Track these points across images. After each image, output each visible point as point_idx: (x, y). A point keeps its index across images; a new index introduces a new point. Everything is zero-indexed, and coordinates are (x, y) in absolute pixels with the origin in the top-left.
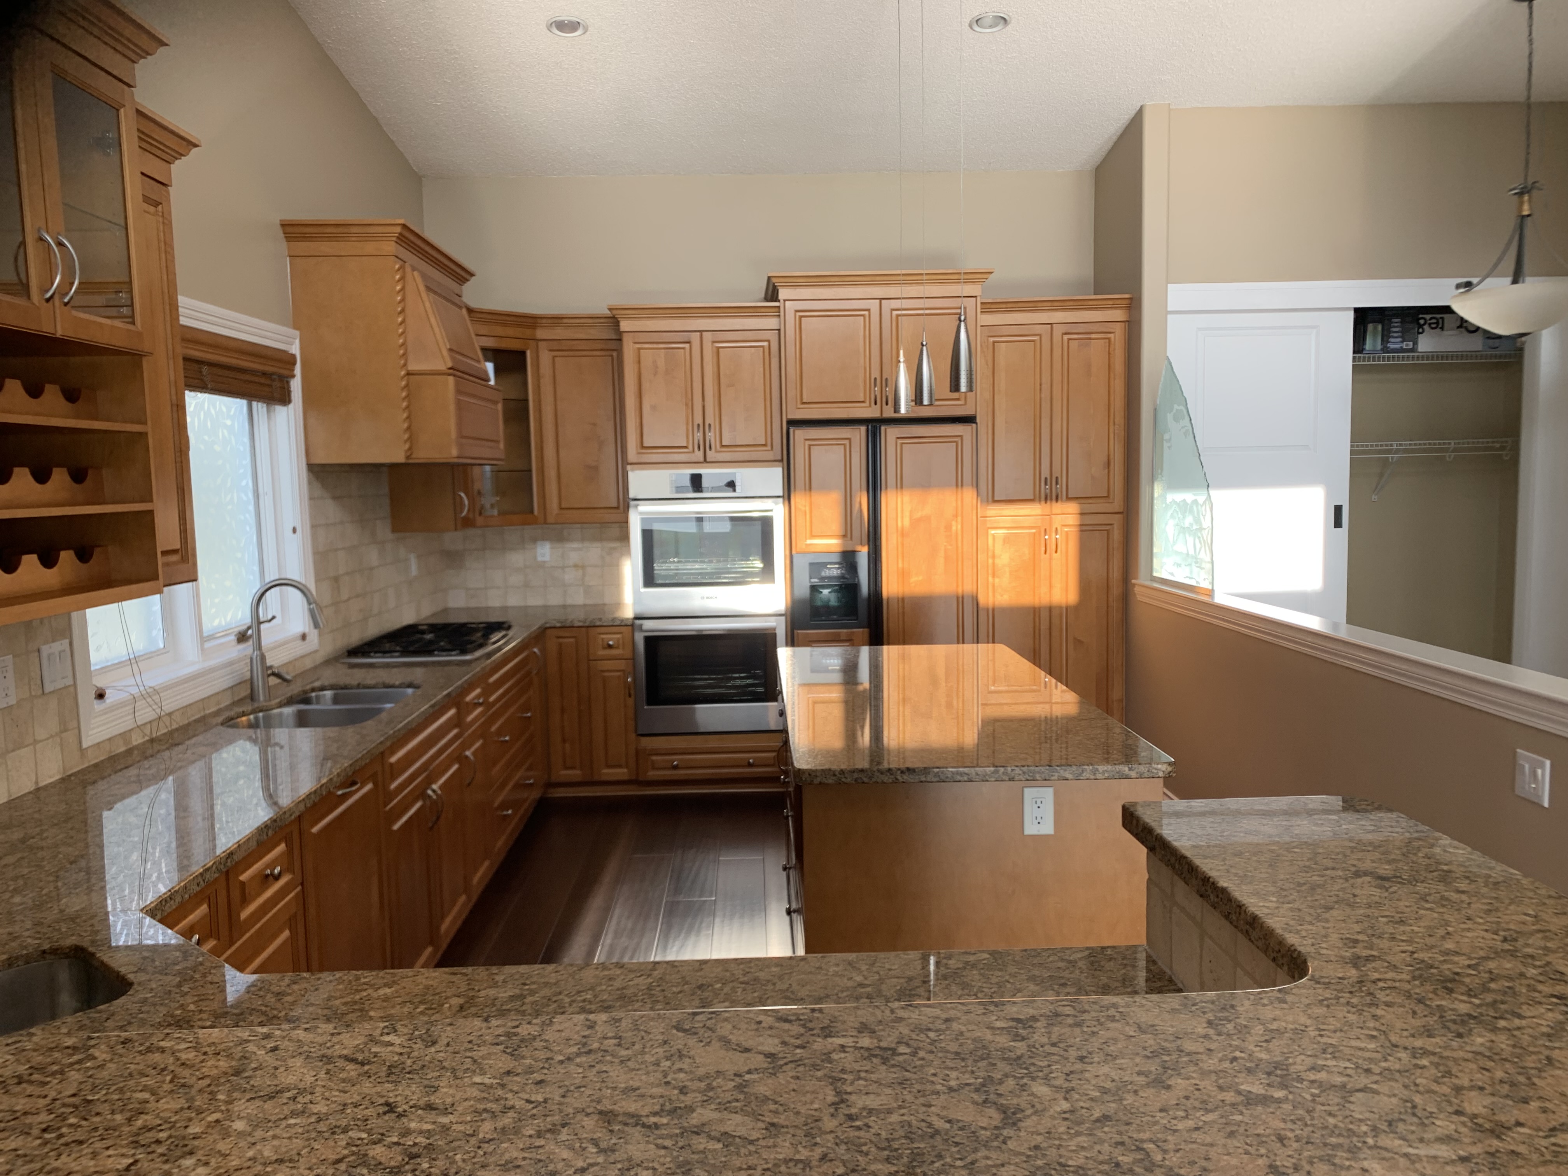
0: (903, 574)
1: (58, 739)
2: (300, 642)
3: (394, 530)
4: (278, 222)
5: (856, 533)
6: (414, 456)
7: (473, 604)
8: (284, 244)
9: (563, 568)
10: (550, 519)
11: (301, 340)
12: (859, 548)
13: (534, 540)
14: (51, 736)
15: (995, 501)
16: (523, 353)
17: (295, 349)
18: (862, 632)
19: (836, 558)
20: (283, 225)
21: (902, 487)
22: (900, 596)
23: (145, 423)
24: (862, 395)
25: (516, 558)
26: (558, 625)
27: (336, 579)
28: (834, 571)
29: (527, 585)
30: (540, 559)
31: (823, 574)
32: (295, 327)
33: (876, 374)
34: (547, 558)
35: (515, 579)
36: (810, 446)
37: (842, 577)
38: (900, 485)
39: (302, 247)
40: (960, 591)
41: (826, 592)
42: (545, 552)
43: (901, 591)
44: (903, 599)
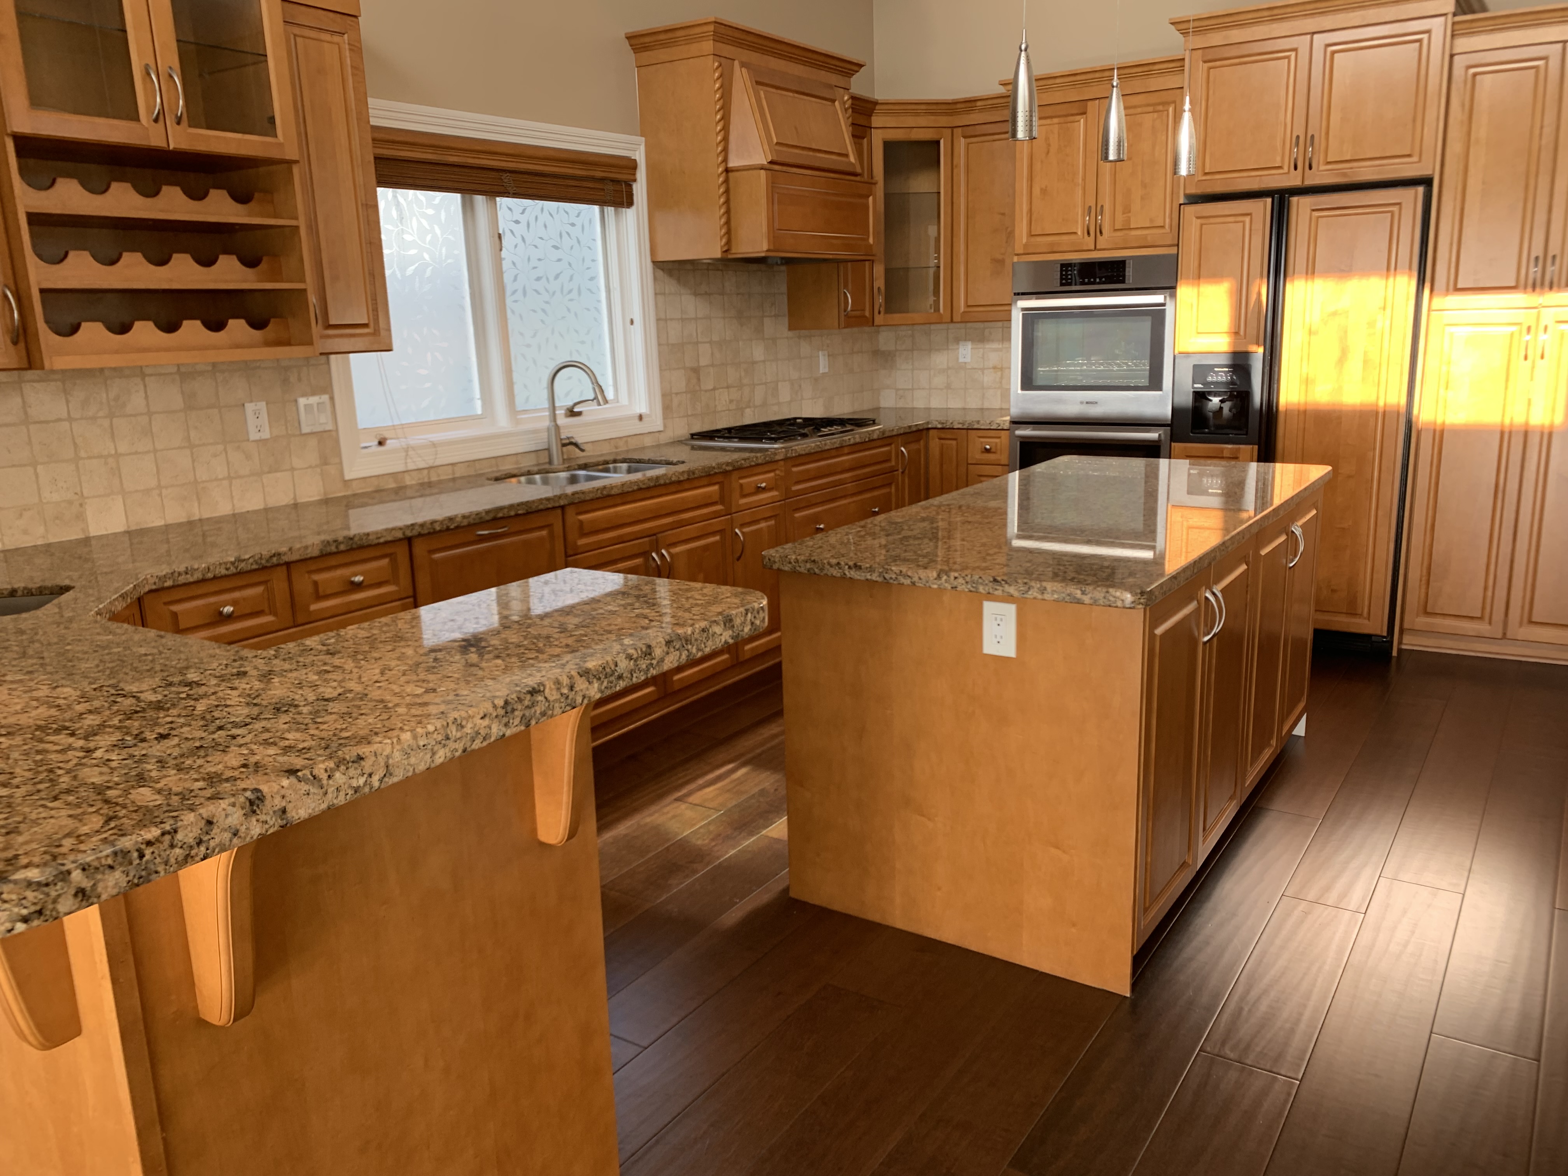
0: (1307, 382)
1: (319, 470)
2: (637, 421)
3: (790, 328)
4: (624, 36)
5: (1251, 331)
6: (733, 251)
7: (901, 404)
8: (633, 55)
9: (983, 369)
10: (957, 318)
11: (646, 145)
12: (1253, 348)
13: (957, 340)
14: (310, 467)
15: (1458, 290)
16: (938, 143)
17: (640, 156)
18: (1252, 449)
19: (1224, 360)
20: (628, 38)
21: (1313, 273)
22: (1302, 408)
23: (296, 218)
24: (1279, 159)
25: (940, 360)
26: (939, 426)
27: (696, 371)
28: (1221, 376)
29: (948, 387)
30: (961, 360)
31: (1210, 379)
32: (642, 136)
33: (1299, 131)
34: (968, 360)
35: (939, 381)
36: (1202, 225)
37: (1232, 383)
38: (1311, 272)
39: (647, 57)
40: (1381, 403)
41: (1216, 400)
42: (966, 352)
43: (1302, 400)
44: (1305, 412)
